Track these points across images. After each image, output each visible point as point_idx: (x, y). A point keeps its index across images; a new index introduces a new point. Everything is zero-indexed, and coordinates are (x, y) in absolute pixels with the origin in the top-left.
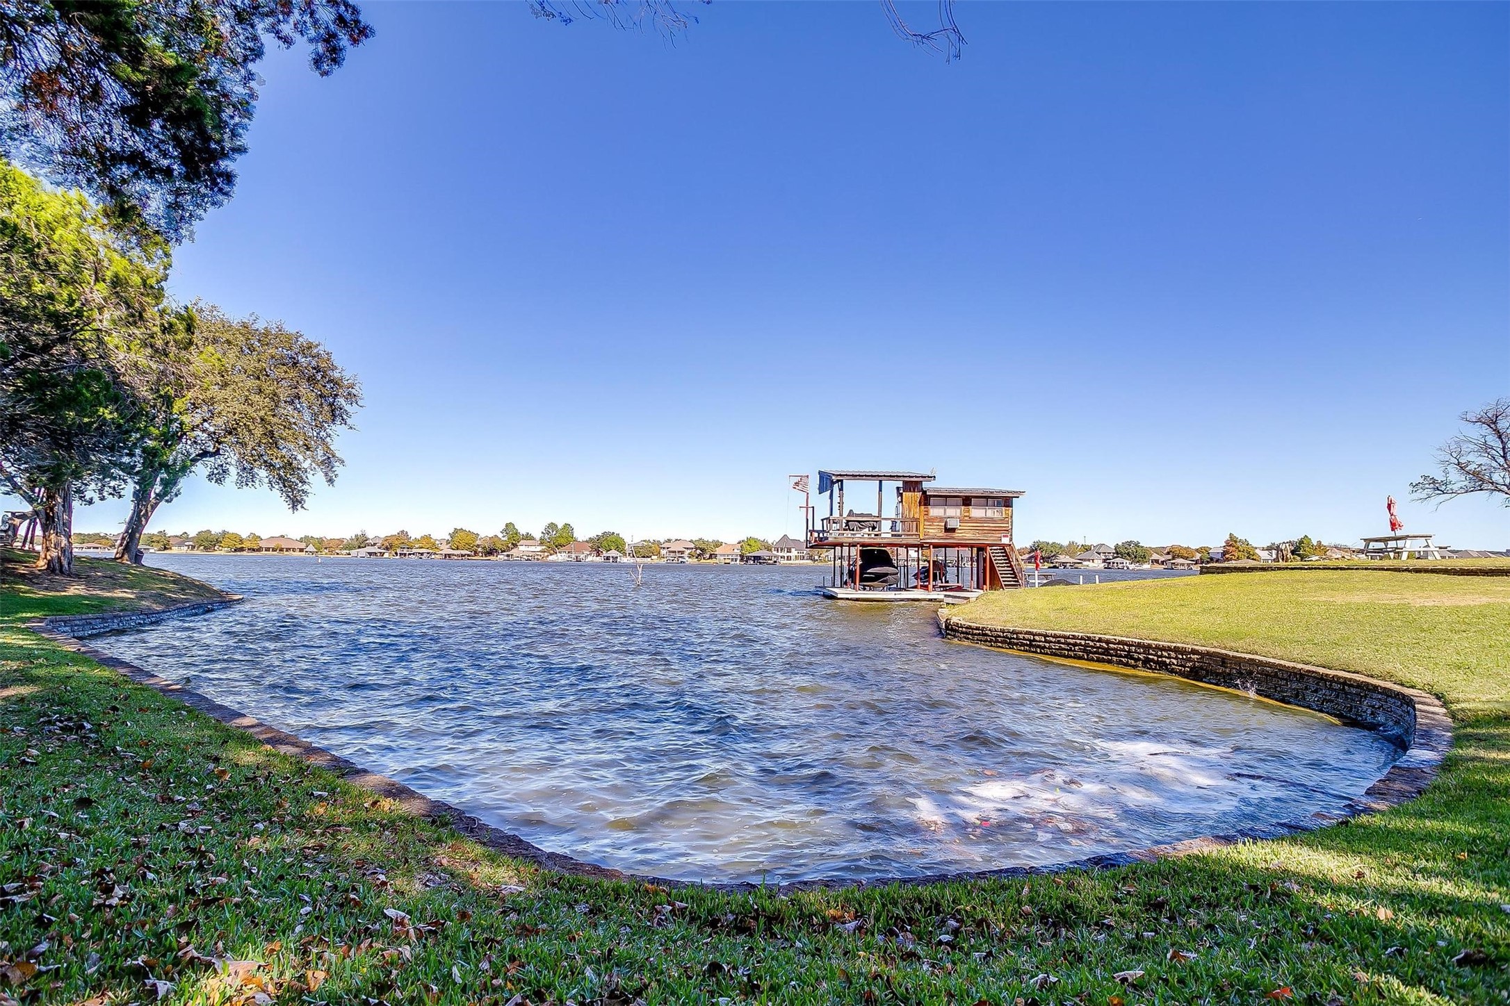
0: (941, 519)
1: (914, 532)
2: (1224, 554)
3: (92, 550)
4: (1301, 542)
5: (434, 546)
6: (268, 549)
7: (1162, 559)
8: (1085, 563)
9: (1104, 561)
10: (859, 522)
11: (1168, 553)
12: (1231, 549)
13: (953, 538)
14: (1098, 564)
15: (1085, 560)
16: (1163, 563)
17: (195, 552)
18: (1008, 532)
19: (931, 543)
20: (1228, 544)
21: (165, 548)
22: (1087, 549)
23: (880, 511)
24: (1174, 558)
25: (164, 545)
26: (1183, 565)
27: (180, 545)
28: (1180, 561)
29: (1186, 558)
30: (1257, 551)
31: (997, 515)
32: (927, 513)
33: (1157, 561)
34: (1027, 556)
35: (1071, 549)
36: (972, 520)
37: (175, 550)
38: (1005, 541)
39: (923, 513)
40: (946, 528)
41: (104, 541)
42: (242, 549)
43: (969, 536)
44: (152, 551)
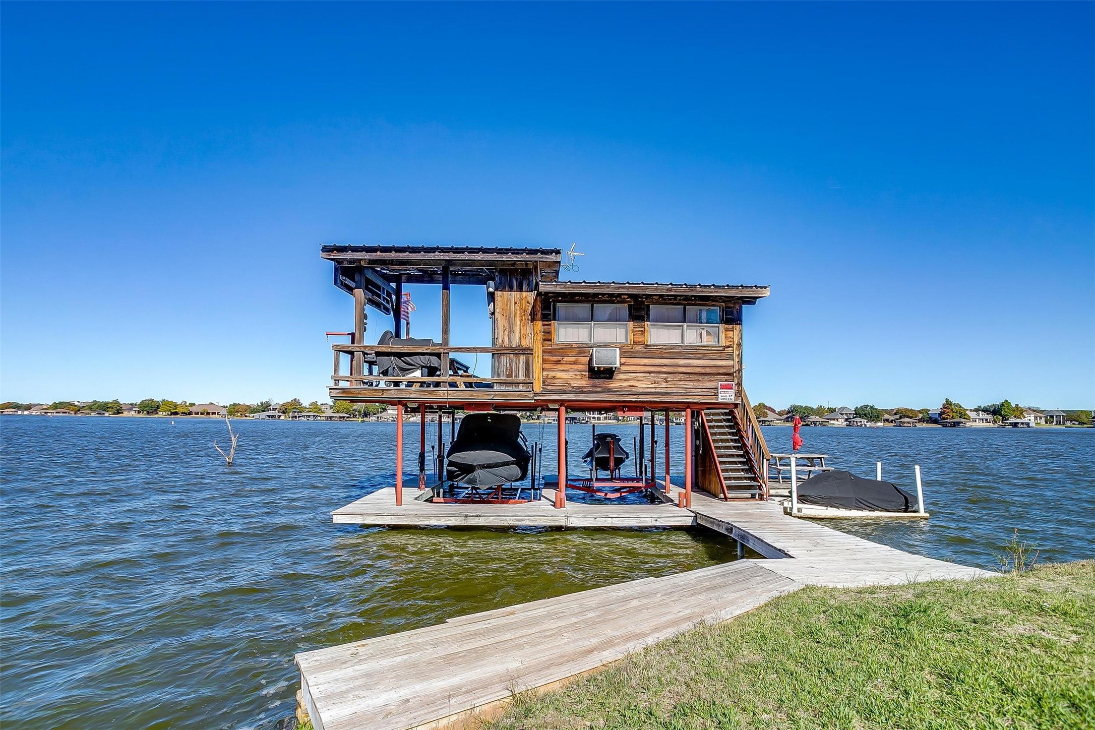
0: (582, 349)
1: (522, 377)
2: (940, 414)
3: (61, 414)
4: (1002, 405)
5: (320, 410)
6: (197, 413)
7: (891, 418)
8: (832, 422)
9: (846, 420)
10: (399, 355)
11: (895, 414)
12: (947, 410)
13: (609, 391)
14: (841, 423)
15: (831, 419)
16: (892, 421)
17: (141, 415)
18: (733, 376)
19: (562, 402)
20: (944, 407)
21: (119, 413)
22: (832, 411)
23: (446, 331)
24: (901, 418)
25: (118, 410)
26: (909, 423)
27: (130, 410)
28: (907, 420)
29: (911, 418)
30: (968, 412)
31: (707, 340)
32: (547, 339)
33: (887, 420)
34: (785, 416)
35: (820, 411)
36: (649, 351)
37: (126, 414)
38: (727, 396)
39: (540, 337)
40: (591, 369)
41: (72, 407)
42: (176, 413)
43: (644, 385)
44: (107, 415)
